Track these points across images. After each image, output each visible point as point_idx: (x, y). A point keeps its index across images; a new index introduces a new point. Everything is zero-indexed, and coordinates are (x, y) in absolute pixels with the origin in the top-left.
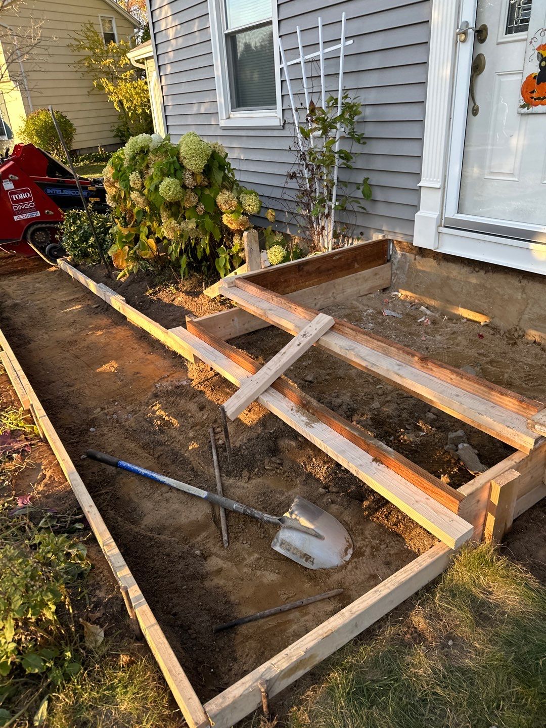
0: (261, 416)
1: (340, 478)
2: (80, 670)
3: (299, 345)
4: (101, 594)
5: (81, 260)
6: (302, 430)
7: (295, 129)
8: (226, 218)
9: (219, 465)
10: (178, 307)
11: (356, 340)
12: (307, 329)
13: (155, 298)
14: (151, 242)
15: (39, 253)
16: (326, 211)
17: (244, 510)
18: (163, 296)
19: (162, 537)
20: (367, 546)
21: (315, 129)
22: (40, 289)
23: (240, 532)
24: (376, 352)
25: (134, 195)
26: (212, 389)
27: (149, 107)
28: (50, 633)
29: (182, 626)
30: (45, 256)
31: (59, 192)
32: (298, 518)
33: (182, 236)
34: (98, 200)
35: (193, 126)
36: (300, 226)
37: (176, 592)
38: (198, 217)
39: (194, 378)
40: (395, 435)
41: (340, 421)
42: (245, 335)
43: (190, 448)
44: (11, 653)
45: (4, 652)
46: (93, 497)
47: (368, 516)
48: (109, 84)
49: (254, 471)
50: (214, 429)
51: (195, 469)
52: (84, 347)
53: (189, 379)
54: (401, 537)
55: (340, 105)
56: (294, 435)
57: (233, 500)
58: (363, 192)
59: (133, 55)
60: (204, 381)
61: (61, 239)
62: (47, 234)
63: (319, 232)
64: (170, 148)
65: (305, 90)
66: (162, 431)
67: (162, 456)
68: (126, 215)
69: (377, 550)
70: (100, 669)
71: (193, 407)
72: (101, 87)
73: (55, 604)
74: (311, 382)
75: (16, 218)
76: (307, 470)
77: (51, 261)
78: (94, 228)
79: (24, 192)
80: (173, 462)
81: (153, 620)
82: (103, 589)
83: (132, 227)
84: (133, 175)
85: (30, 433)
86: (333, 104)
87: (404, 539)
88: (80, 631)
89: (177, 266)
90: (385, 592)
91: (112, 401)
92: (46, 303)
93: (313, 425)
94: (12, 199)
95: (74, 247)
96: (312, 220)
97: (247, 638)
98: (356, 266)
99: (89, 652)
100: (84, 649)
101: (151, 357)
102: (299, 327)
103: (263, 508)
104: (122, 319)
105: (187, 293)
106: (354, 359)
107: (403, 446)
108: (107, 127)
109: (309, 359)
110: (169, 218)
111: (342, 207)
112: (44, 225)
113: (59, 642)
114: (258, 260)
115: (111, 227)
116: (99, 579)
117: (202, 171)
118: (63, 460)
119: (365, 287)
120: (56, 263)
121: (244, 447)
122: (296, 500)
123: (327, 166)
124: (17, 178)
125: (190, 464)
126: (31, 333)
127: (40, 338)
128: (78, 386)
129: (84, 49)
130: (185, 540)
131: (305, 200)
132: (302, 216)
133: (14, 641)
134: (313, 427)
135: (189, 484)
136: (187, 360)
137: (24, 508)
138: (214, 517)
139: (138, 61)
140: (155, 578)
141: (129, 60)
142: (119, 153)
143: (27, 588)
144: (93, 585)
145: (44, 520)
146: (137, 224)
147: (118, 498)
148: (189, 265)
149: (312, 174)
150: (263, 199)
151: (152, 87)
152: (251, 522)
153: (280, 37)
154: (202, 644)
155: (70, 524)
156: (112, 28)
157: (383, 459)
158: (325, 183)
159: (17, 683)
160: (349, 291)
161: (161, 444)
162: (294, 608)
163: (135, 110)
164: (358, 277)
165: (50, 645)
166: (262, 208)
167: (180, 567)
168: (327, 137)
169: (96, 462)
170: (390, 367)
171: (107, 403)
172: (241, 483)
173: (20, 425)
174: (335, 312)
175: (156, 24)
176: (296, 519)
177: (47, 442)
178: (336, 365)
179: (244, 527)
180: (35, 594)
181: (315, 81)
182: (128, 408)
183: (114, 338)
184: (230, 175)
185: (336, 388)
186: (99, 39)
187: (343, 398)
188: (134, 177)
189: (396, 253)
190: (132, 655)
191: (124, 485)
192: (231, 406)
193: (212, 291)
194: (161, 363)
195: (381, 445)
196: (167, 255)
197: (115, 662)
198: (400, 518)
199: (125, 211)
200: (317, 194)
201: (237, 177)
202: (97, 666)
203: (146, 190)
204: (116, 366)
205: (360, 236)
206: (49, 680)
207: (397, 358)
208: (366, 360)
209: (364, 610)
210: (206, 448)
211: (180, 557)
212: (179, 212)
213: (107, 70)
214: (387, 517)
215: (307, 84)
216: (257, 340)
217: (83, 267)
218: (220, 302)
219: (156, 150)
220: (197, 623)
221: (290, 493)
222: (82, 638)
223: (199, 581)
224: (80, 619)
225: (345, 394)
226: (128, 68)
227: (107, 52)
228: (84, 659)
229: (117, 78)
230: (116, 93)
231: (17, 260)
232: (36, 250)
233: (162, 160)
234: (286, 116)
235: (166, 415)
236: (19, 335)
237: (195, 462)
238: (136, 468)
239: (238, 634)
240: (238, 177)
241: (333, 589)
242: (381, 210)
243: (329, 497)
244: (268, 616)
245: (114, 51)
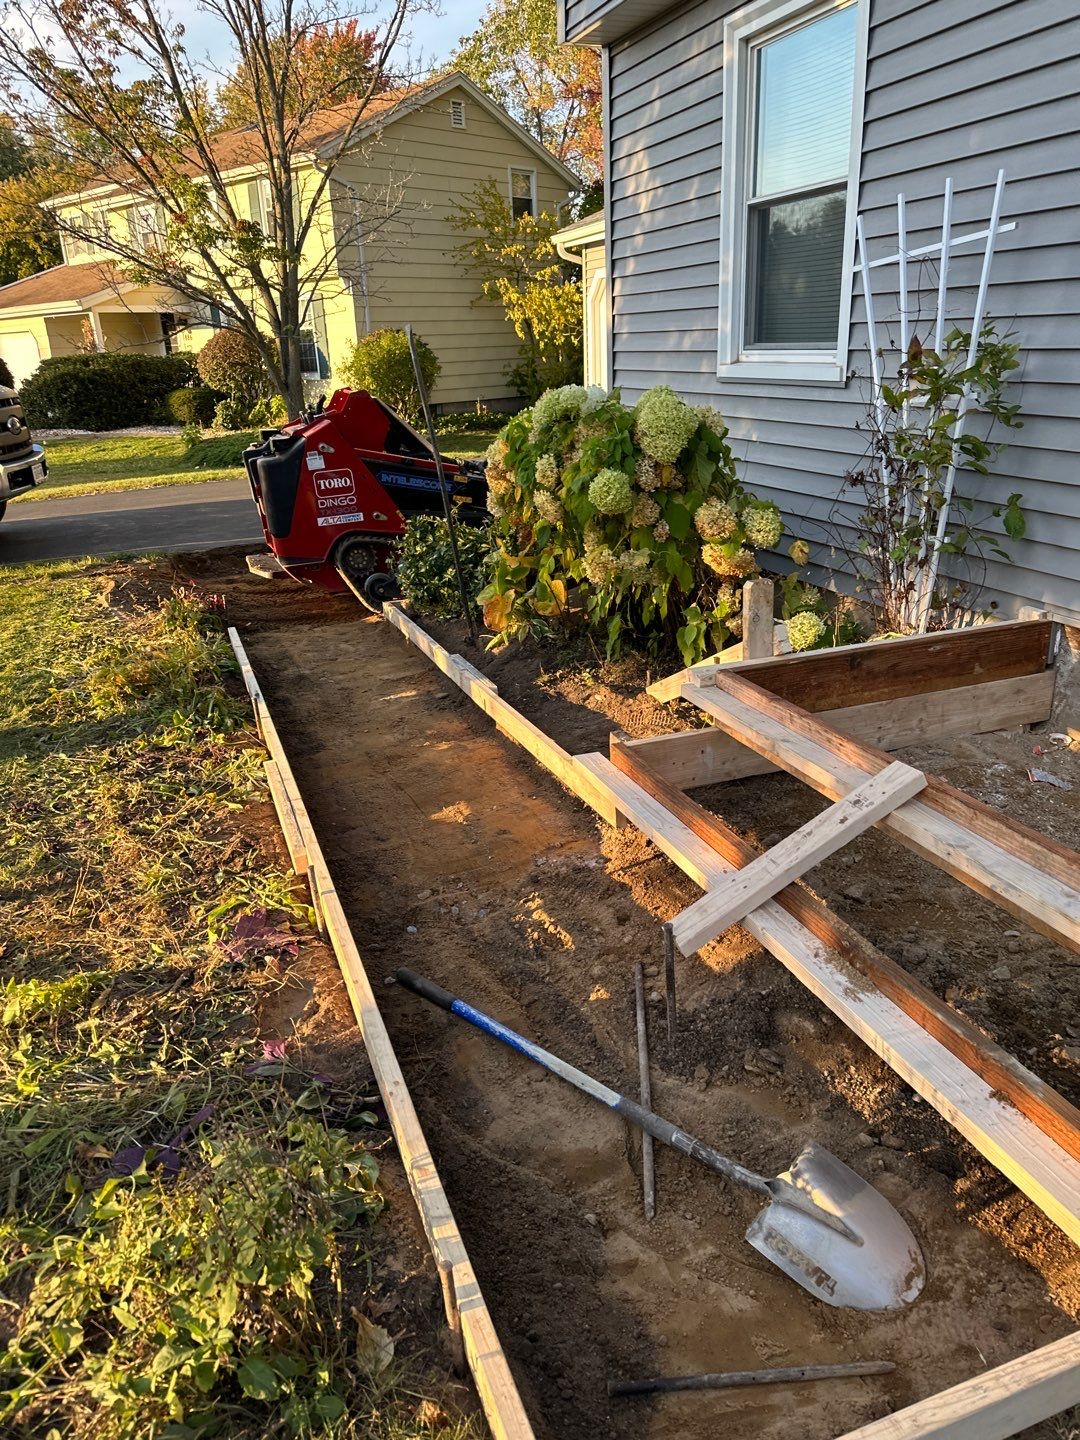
0: (744, 956)
1: (907, 1119)
2: (342, 1413)
3: (842, 821)
4: (396, 1265)
5: (425, 608)
6: (836, 1003)
7: (872, 389)
8: (710, 552)
9: (648, 1045)
10: (595, 713)
11: (973, 828)
12: (863, 789)
13: (552, 692)
14: (559, 585)
15: (352, 587)
16: (921, 554)
17: (693, 1148)
18: (568, 690)
19: (523, 1171)
20: (957, 1279)
21: (917, 392)
22: (347, 652)
23: (680, 1193)
24: (1018, 860)
25: (541, 498)
26: (646, 884)
27: (580, 334)
28: (295, 1324)
29: (545, 1367)
30: (363, 594)
31: (402, 480)
32: (809, 1188)
33: (618, 579)
34: (469, 500)
35: (665, 375)
36: (861, 577)
37: (540, 1292)
38: (656, 546)
39: (612, 856)
40: (1039, 1045)
41: (923, 998)
42: (722, 784)
43: (593, 997)
44: (221, 1350)
45: (210, 1345)
46: (402, 1065)
47: (965, 1212)
48: (511, 290)
49: (720, 1069)
50: (643, 967)
51: (599, 1043)
52: (413, 770)
53: (602, 857)
54: (1038, 1274)
55: (973, 347)
56: (815, 1008)
57: (671, 1121)
58: (1005, 522)
59: (562, 240)
60: (631, 866)
61: (395, 566)
62: (371, 555)
63: (900, 593)
64: (618, 414)
65: (903, 316)
66: (540, 954)
67: (537, 1004)
68: (517, 532)
69: (980, 1293)
70: (380, 1422)
71: (604, 914)
72: (495, 294)
73: (312, 1268)
74: (857, 900)
75: (320, 521)
76: (835, 1088)
77: (371, 605)
78: (457, 552)
79: (341, 475)
80: (558, 1020)
81: (493, 1342)
82: (401, 1256)
83: (527, 555)
84: (544, 461)
85: (300, 921)
86: (959, 345)
87: (1044, 1281)
88: (350, 1332)
89: (601, 634)
90: (997, 1394)
91: (454, 880)
92: (355, 679)
93: (861, 996)
94: (319, 486)
95: (417, 584)
96: (888, 570)
97: (678, 1423)
98: (978, 669)
99: (363, 1379)
100: (354, 1370)
101: (534, 803)
102: (844, 784)
103: (734, 1151)
104: (485, 725)
105: (615, 688)
106: (964, 868)
107: (1057, 1073)
108: (498, 367)
109: (857, 852)
110: (599, 543)
111: (957, 548)
112: (367, 539)
113: (308, 1346)
114: (767, 639)
115: (487, 552)
116: (395, 1232)
117: (674, 460)
118: (356, 982)
119: (992, 715)
120: (381, 608)
121: (703, 1016)
122: (808, 1150)
123: (933, 466)
124: (332, 450)
125: (590, 1031)
126: (323, 732)
127: (338, 742)
128: (394, 842)
129: (475, 225)
130: (567, 1186)
131: (878, 528)
132: (868, 558)
133: (230, 1326)
134: (860, 1000)
135: (584, 1071)
136: (600, 818)
137: (273, 1064)
138: (631, 1150)
139: (568, 250)
140: (502, 1252)
141: (554, 247)
142: (522, 417)
143: (268, 1227)
144: (383, 1244)
145: (306, 1094)
146: (536, 551)
147: (446, 1074)
148: (625, 635)
149: (899, 479)
150: (789, 521)
151: (590, 299)
152: (706, 1176)
153: (860, 213)
154: (583, 1415)
155: (352, 1112)
156: (529, 189)
157: (1014, 1096)
158: (925, 499)
159: (224, 1411)
160: (956, 720)
161: (535, 979)
162: (783, 1382)
163: (553, 337)
164: (978, 693)
165: (291, 1348)
166: (786, 537)
167: (553, 1240)
168: (939, 408)
169: (412, 994)
170: (1048, 898)
171: (444, 882)
172: (692, 1090)
173: (285, 902)
174: (922, 759)
175: (618, 186)
176: (804, 1189)
177: (328, 941)
178: (915, 873)
179: (689, 1183)
180: (282, 1243)
181: (925, 300)
182: (480, 897)
183: (469, 760)
184: (726, 471)
185: (912, 923)
186: (503, 209)
187: (930, 945)
188: (544, 465)
189: (1067, 651)
190: (444, 1405)
191: (459, 1050)
192: (687, 926)
193: (665, 690)
194: (551, 819)
195: (1013, 1065)
196: (584, 611)
197: (410, 1412)
198: (1038, 1231)
199: (517, 525)
200: (905, 519)
201: (739, 476)
202: (375, 1412)
203: (564, 490)
204: (466, 812)
205: (990, 610)
206: (282, 1420)
207: (1065, 880)
208: (993, 875)
209: (945, 1424)
210: (624, 1004)
211: (555, 1220)
212: (619, 535)
213: (511, 263)
214: (1008, 1223)
215: (908, 304)
216: (748, 798)
217: (427, 621)
218: (677, 711)
219: (593, 416)
220: (577, 1368)
221: (794, 1131)
222: (352, 1347)
223: (589, 1279)
224: (353, 1308)
225: (934, 939)
226: (548, 261)
227: (515, 232)
228: (352, 1393)
229: (527, 278)
230: (521, 306)
231: (314, 596)
232: (348, 582)
233: (601, 435)
234: (855, 365)
235: (552, 923)
236: (302, 734)
237: (601, 1027)
238: (486, 1019)
239: (658, 1412)
240: (741, 475)
241: (873, 1358)
242: (1043, 561)
243: (879, 1155)
244: (725, 1386)
245: (528, 230)
